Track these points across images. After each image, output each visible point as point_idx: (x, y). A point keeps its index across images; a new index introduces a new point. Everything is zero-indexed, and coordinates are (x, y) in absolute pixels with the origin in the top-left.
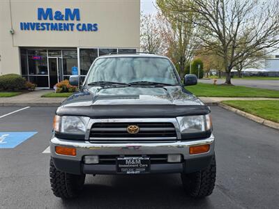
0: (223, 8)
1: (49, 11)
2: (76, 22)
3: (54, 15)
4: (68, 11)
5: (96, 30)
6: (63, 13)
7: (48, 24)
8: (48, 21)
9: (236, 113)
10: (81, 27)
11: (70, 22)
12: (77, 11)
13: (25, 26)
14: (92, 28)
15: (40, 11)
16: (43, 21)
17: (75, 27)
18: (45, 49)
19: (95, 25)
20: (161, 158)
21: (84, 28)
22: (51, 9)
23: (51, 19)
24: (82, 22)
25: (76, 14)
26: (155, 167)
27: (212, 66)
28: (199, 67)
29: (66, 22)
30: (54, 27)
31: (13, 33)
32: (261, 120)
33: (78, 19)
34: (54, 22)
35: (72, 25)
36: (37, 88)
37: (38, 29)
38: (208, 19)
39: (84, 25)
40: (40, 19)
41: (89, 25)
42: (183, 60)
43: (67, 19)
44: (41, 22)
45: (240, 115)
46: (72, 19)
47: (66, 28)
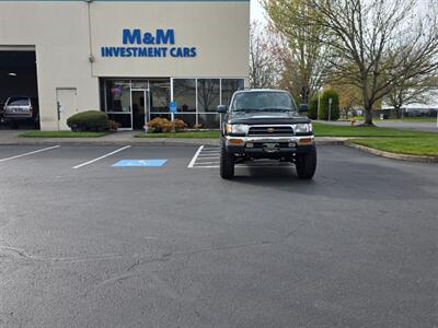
0: (360, 21)
1: (137, 32)
2: (169, 46)
3: (142, 37)
4: (160, 32)
5: (194, 55)
6: (154, 35)
7: (135, 49)
8: (135, 45)
9: (360, 149)
10: (175, 52)
11: (162, 45)
12: (171, 32)
13: (107, 52)
14: (188, 53)
15: (126, 32)
16: (129, 45)
17: (168, 52)
18: (126, 80)
19: (193, 49)
20: (285, 144)
21: (179, 53)
22: (138, 31)
23: (139, 42)
24: (176, 46)
25: (169, 36)
26: (282, 149)
27: (353, 101)
28: (330, 101)
29: (157, 46)
30: (143, 53)
31: (92, 60)
32: (379, 152)
33: (172, 42)
34: (143, 46)
35: (165, 49)
36: (120, 129)
37: (122, 55)
38: (340, 35)
39: (179, 49)
40: (125, 42)
41: (185, 49)
42: (305, 91)
43: (158, 43)
44: (126, 46)
45: (363, 151)
46: (165, 42)
47: (157, 53)
